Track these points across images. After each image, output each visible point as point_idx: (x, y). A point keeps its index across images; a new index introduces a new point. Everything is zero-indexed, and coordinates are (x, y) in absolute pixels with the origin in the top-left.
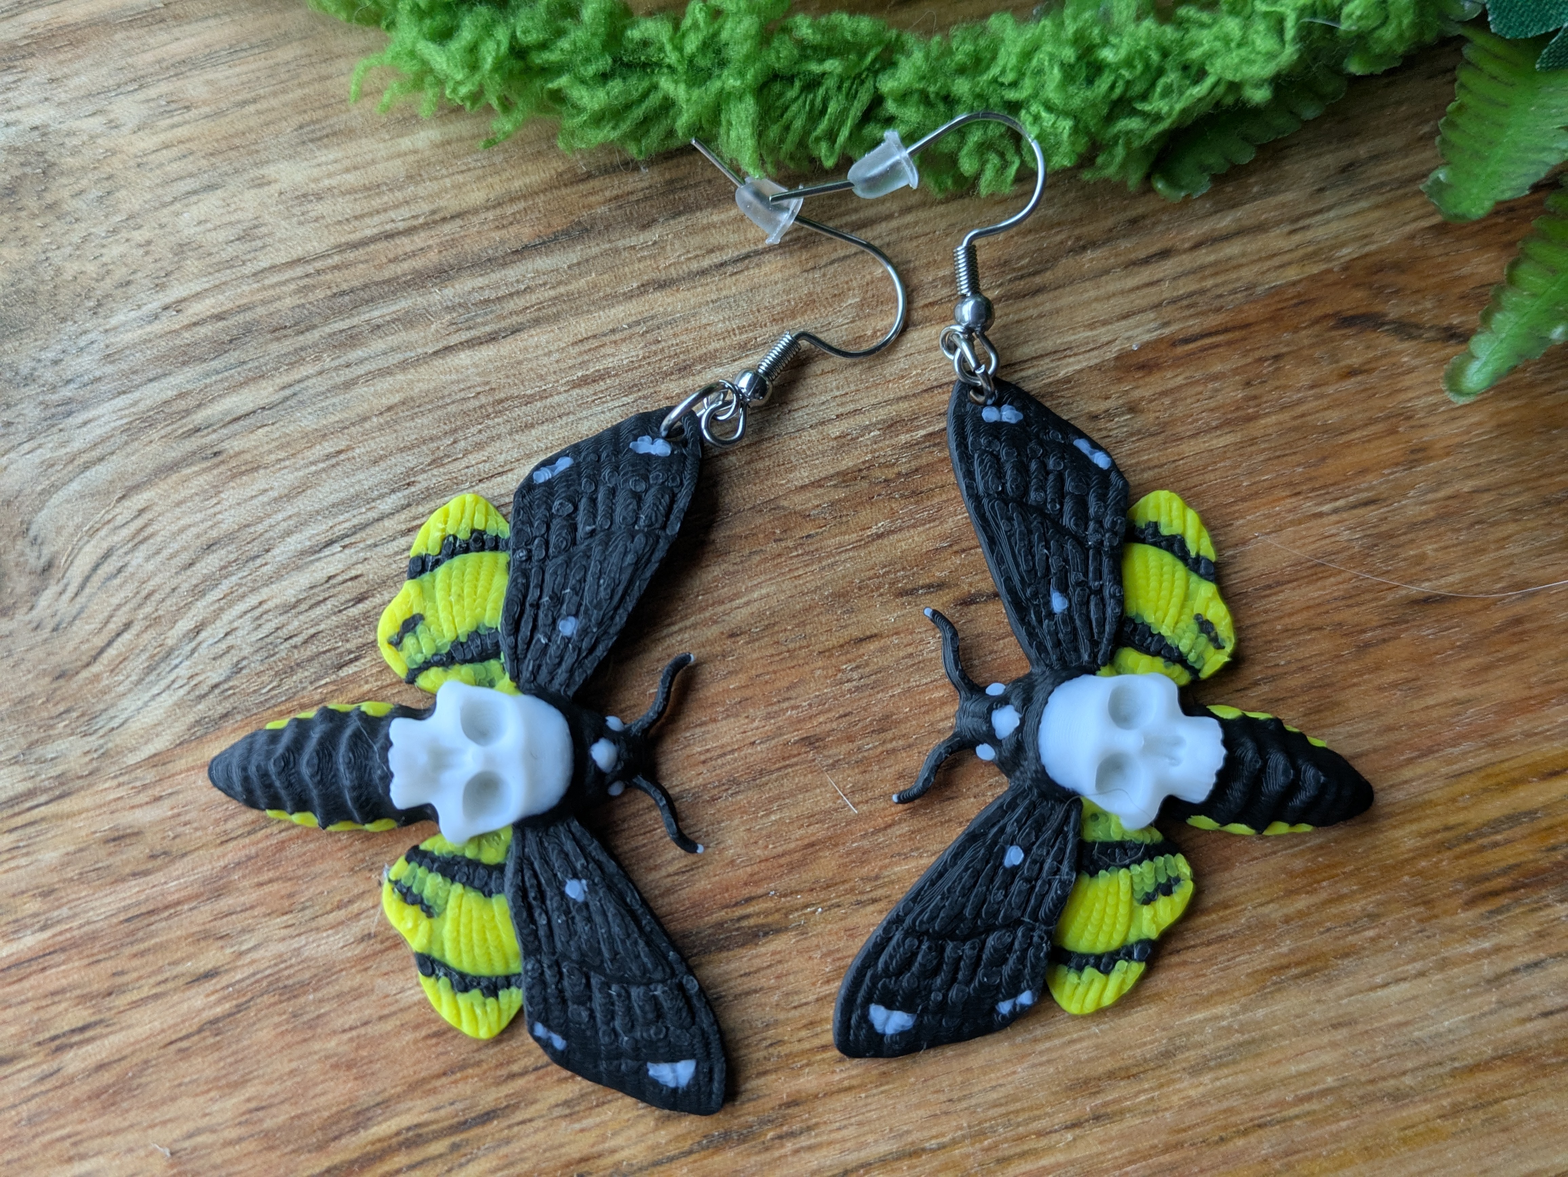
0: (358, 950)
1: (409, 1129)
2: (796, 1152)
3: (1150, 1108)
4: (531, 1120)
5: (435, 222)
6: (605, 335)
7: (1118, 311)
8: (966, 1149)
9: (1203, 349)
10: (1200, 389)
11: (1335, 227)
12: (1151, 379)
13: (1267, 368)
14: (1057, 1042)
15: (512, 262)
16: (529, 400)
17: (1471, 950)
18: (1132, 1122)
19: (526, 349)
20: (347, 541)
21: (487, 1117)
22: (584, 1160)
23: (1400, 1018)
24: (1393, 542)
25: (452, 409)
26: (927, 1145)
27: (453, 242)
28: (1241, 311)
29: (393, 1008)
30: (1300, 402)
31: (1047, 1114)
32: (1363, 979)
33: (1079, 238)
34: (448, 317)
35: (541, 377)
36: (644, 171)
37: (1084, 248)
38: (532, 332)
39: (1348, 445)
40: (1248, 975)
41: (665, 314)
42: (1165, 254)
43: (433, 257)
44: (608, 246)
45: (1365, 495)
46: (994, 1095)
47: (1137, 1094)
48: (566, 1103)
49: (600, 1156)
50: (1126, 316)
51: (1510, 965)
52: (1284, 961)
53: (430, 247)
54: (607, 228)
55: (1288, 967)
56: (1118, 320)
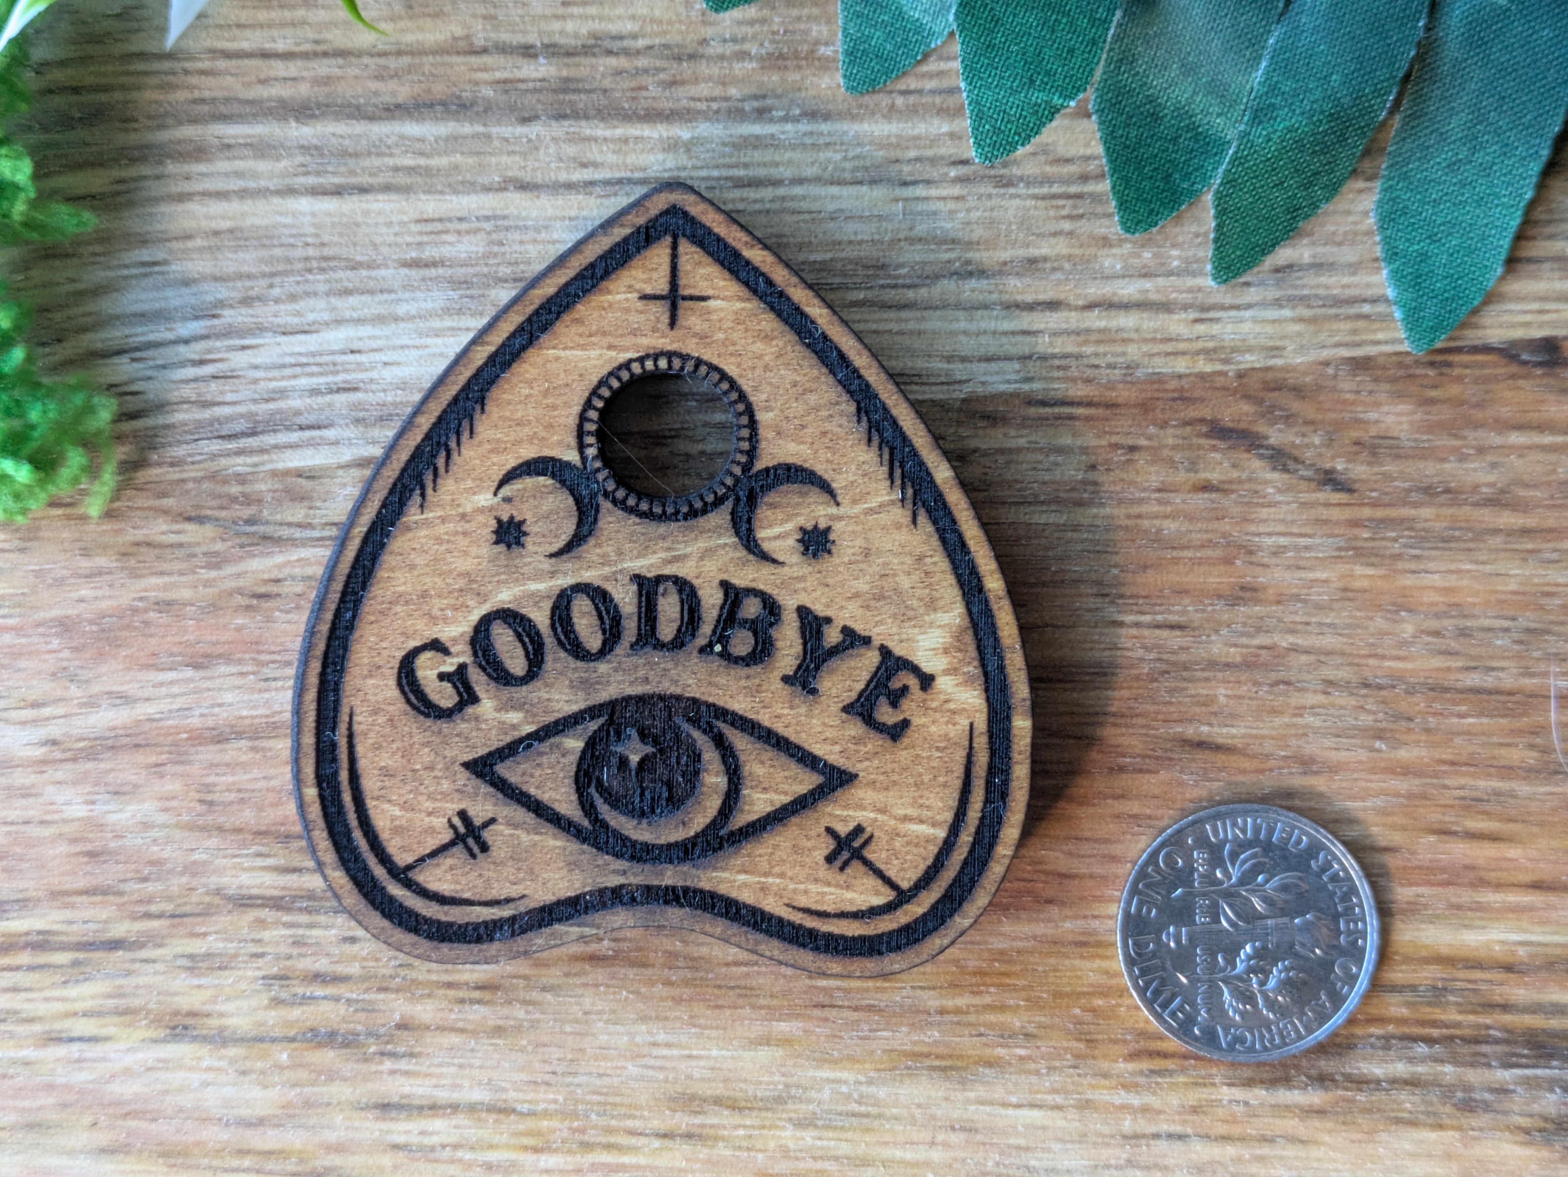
0: (39, 752)
1: (39, 933)
2: (393, 1072)
3: (745, 1144)
4: (154, 961)
5: (316, 55)
6: (450, 220)
7: (982, 351)
8: (555, 1124)
9: (1058, 418)
10: (1040, 457)
11: (1246, 327)
12: (991, 432)
13: (1119, 456)
14: (675, 1052)
15: (381, 118)
16: (355, 266)
17: (1118, 1101)
18: (722, 1151)
19: (366, 213)
20: (138, 354)
21: (115, 945)
22: (193, 1014)
23: (1022, 1142)
24: (1185, 674)
25: (278, 252)
26: (519, 1107)
27: (327, 80)
28: (1113, 389)
29: (56, 817)
30: (1141, 501)
31: (642, 1117)
32: (998, 1093)
33: (968, 262)
34: (300, 159)
35: (374, 245)
36: (541, 60)
37: (971, 274)
38: (380, 197)
39: (1176, 561)
40: (884, 1051)
41: (518, 217)
42: (1053, 305)
43: (304, 90)
44: (480, 129)
45: (1173, 618)
46: (598, 1082)
47: (737, 1127)
48: (191, 957)
49: (208, 1015)
50: (989, 359)
51: (1152, 1129)
52: (925, 1049)
53: (303, 79)
54: (486, 111)
55: (927, 1056)
56: (980, 360)
